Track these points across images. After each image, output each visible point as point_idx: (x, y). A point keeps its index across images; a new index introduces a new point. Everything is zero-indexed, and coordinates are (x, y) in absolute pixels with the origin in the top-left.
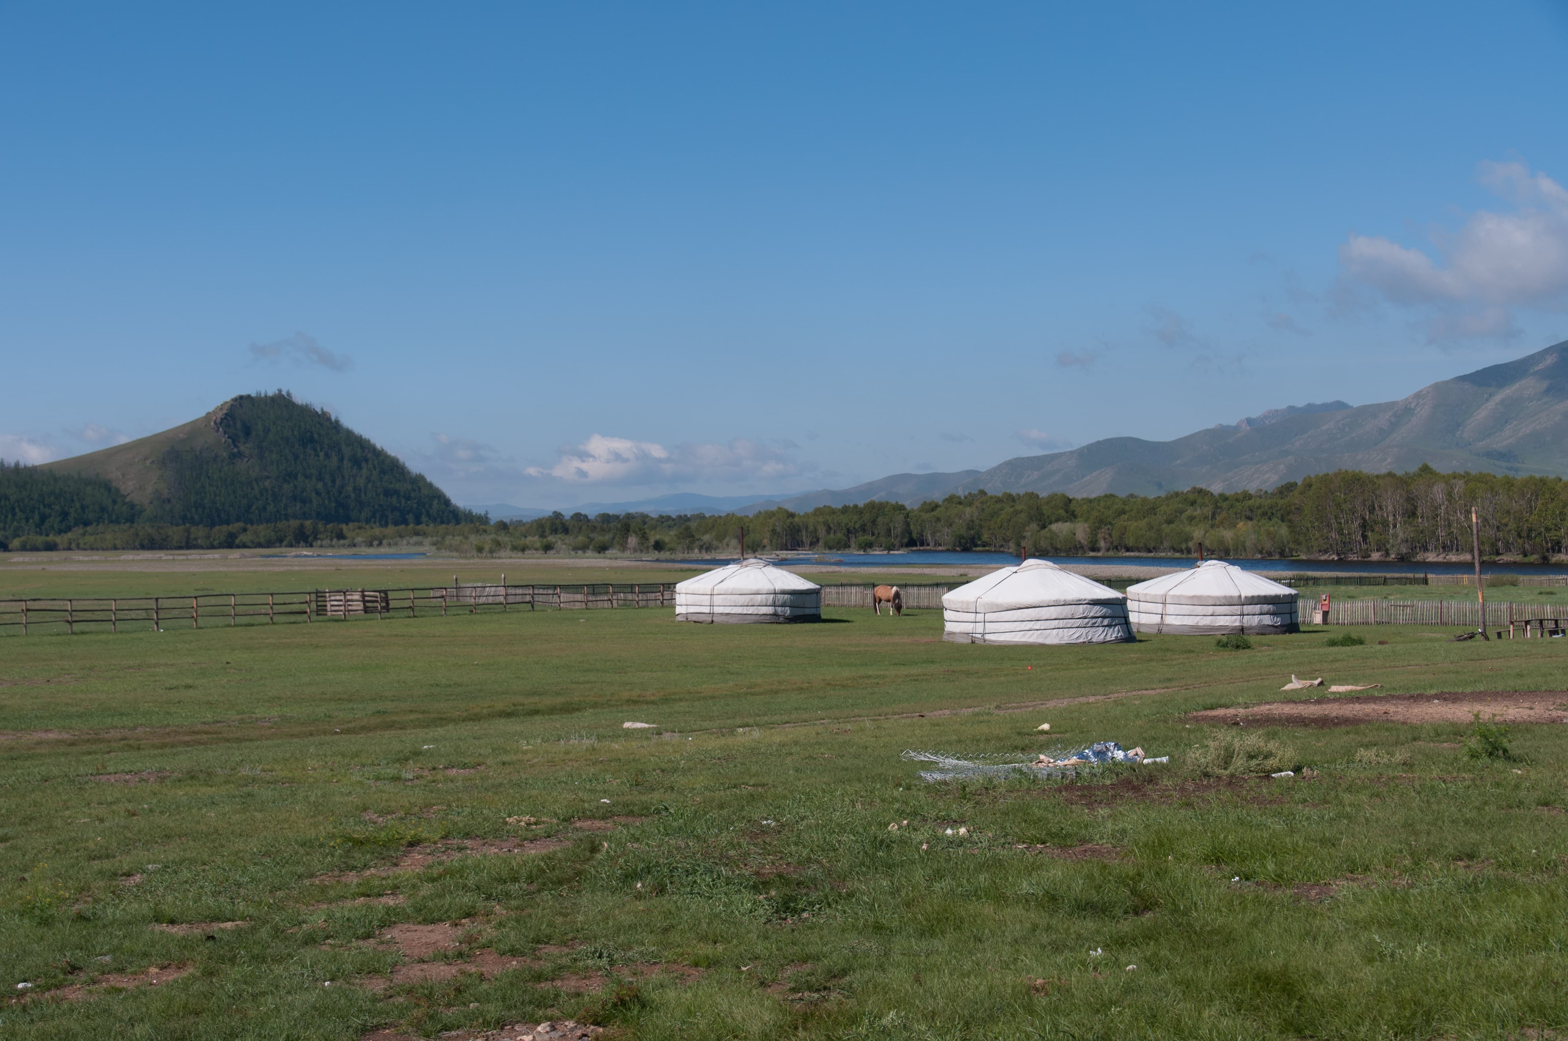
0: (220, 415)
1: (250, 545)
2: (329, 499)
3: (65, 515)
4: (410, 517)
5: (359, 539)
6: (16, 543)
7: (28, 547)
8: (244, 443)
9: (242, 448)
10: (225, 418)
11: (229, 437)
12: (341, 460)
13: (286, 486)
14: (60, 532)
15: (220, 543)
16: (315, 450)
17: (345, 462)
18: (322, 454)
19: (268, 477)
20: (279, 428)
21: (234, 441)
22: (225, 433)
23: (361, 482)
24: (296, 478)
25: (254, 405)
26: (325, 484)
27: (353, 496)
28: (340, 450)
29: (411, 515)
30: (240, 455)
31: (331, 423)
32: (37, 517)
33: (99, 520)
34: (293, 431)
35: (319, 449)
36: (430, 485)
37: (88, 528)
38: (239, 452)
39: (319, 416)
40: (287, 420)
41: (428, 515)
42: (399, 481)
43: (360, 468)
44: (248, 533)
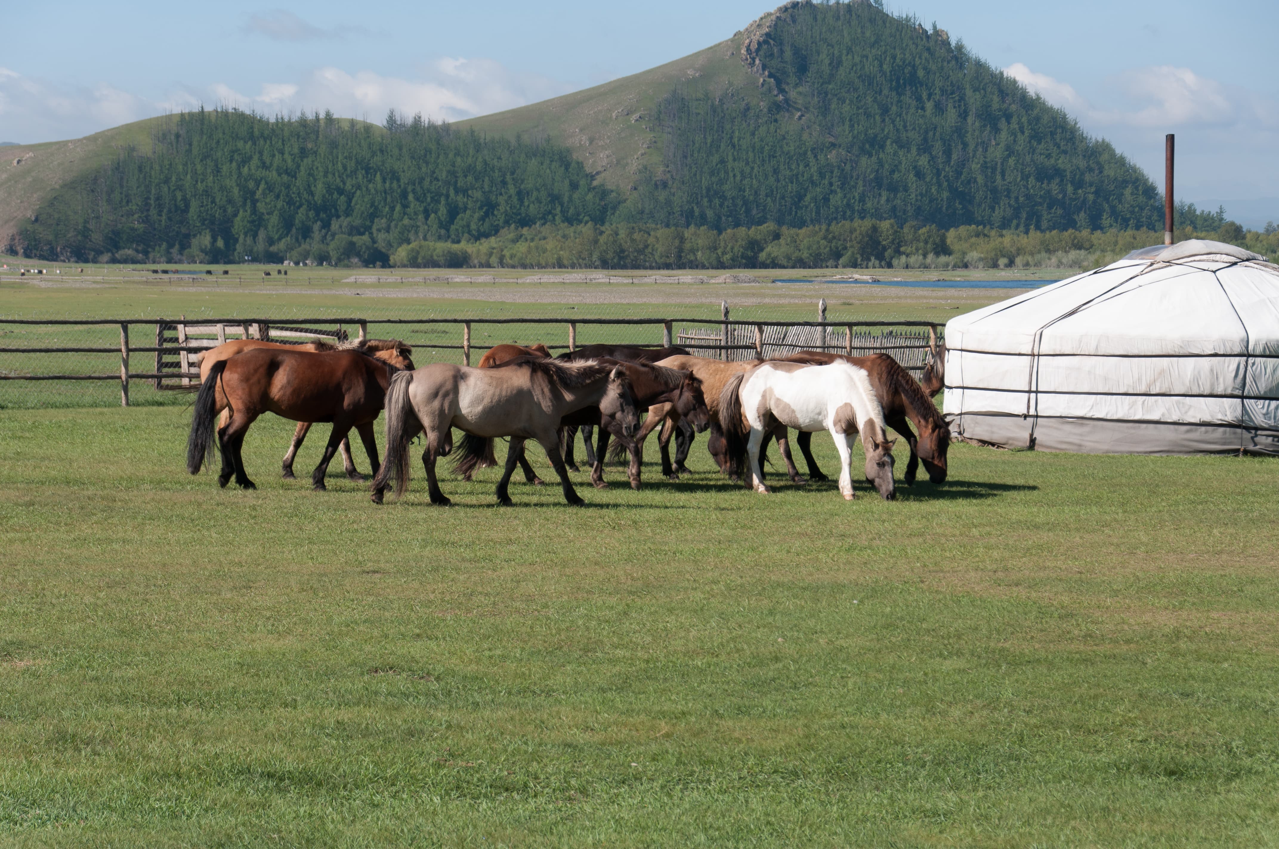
0: (757, 37)
1: (784, 262)
2: (940, 185)
3: (489, 207)
4: (1082, 217)
5: (974, 255)
6: (401, 253)
7: (420, 260)
8: (796, 85)
9: (793, 94)
10: (765, 42)
11: (770, 76)
12: (964, 115)
13: (864, 160)
14: (478, 237)
15: (733, 259)
16: (919, 99)
17: (970, 120)
18: (929, 105)
19: (833, 145)
20: (857, 59)
21: (779, 82)
22: (764, 67)
23: (996, 153)
24: (882, 147)
25: (815, 19)
26: (933, 158)
27: (980, 179)
28: (962, 98)
29: (1082, 214)
30: (788, 105)
31: (950, 50)
32: (443, 211)
33: (546, 217)
34: (881, 66)
35: (925, 96)
36: (1121, 162)
37: (525, 231)
38: (787, 101)
39: (928, 37)
40: (872, 46)
41: (1114, 214)
42: (1065, 152)
43: (996, 130)
44: (782, 241)
